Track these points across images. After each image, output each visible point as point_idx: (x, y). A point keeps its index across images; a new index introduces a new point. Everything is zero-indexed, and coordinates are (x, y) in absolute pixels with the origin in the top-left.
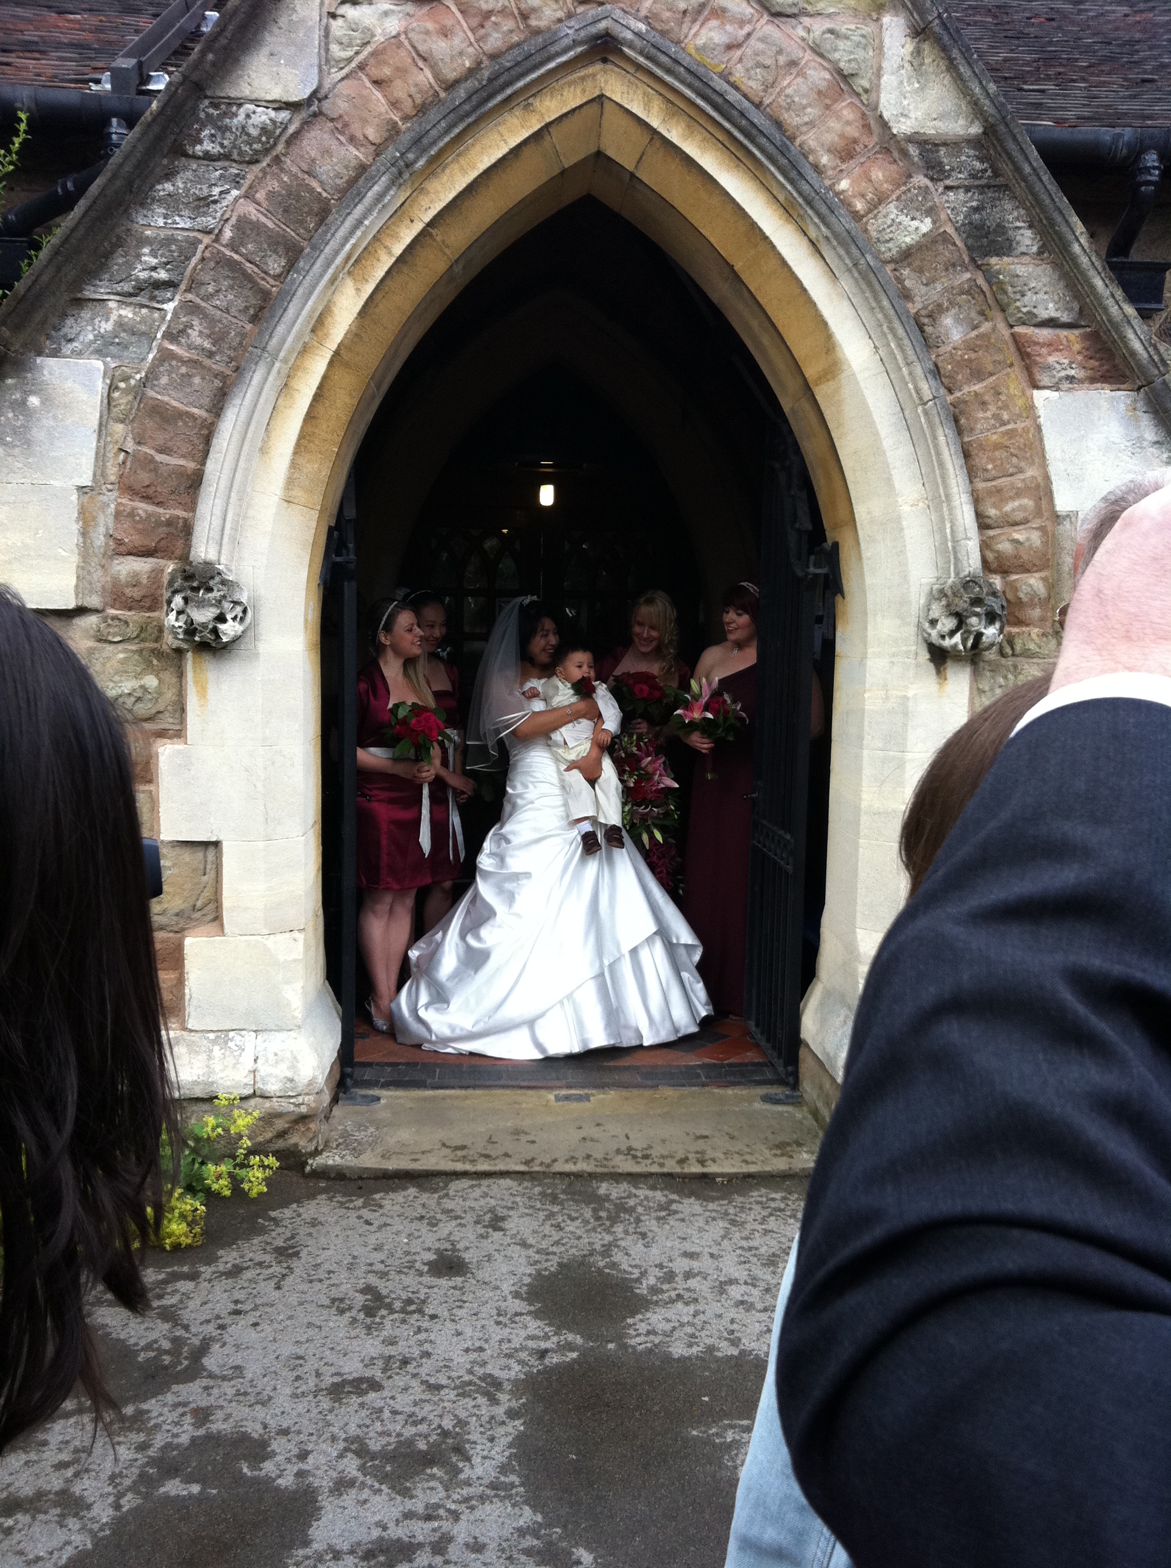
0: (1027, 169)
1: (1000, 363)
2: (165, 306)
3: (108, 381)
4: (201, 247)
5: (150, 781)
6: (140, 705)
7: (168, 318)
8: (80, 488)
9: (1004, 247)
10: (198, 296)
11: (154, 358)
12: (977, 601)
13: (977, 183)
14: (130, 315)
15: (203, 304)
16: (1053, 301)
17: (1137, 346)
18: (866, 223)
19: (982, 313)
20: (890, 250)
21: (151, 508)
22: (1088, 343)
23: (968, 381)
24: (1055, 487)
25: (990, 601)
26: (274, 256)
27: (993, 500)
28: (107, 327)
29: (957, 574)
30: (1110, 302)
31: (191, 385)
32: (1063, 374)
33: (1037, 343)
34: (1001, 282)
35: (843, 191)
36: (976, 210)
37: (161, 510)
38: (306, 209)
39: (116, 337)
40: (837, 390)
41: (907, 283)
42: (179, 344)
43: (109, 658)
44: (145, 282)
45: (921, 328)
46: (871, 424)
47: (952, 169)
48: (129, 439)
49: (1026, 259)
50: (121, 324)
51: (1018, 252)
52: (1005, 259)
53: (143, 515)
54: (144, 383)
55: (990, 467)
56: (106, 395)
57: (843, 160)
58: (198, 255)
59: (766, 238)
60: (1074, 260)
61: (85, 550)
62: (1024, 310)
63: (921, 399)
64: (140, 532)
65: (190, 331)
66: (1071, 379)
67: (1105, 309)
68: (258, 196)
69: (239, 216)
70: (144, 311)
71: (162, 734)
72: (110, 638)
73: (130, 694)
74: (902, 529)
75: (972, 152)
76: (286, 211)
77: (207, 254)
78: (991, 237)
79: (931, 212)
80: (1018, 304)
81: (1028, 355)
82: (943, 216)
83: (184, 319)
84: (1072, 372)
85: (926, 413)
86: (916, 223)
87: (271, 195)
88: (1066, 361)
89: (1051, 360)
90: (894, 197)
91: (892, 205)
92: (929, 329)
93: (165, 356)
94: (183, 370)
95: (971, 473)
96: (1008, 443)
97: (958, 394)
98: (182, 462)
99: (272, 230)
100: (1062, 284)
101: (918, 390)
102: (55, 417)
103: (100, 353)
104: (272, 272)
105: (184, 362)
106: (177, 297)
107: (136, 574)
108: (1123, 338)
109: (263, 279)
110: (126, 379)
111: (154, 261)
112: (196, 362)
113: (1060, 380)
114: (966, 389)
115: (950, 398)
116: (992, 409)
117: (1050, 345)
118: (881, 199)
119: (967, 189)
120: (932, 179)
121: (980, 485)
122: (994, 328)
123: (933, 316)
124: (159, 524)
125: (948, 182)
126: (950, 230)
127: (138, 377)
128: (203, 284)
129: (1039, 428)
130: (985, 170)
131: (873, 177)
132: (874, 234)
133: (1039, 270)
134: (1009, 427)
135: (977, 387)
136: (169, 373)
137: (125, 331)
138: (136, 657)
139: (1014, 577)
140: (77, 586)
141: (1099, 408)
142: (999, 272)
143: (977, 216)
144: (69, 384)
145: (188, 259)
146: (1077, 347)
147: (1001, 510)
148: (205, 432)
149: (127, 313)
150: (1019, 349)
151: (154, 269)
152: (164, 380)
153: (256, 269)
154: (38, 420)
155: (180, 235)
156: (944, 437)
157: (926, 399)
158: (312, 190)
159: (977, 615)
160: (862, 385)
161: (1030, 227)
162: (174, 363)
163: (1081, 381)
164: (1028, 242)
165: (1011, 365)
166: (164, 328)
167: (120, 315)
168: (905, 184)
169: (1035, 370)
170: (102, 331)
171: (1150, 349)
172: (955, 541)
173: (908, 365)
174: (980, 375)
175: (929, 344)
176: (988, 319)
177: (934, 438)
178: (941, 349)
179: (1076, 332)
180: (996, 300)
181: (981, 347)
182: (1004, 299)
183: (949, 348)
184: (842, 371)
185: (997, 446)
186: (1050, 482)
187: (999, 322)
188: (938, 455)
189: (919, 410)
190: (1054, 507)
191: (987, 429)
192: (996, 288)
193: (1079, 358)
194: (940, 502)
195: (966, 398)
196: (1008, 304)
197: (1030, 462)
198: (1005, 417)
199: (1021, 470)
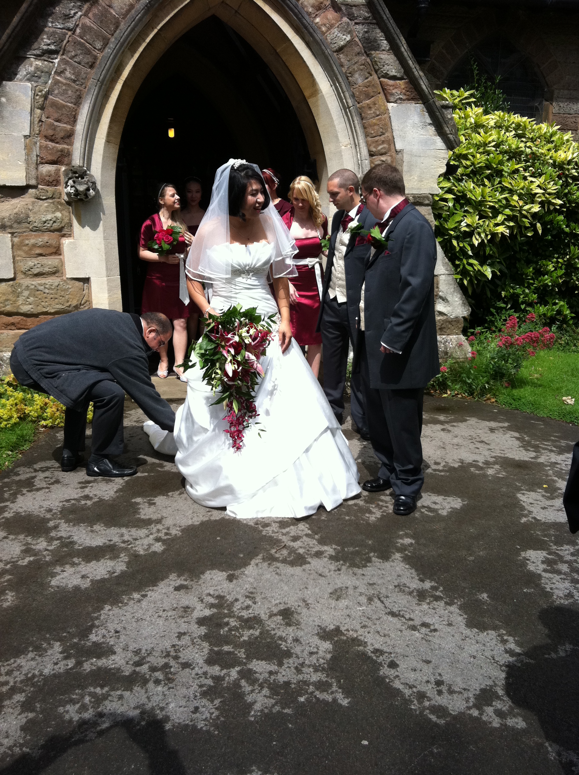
0: (385, 18)
1: (376, 92)
2: (54, 61)
3: (33, 92)
4: (67, 36)
5: (60, 255)
6: (55, 224)
7: (56, 66)
8: (25, 137)
9: (377, 48)
10: (67, 56)
11: (51, 82)
13: (367, 22)
14: (40, 64)
15: (70, 60)
16: (394, 68)
17: (424, 87)
18: (327, 36)
19: (369, 73)
20: (335, 47)
21: (53, 144)
22: (407, 85)
23: (365, 100)
24: (395, 140)
26: (98, 41)
27: (374, 145)
28: (32, 69)
30: (414, 70)
31: (67, 94)
32: (398, 97)
33: (389, 85)
34: (376, 61)
35: (318, 23)
36: (366, 32)
37: (58, 145)
38: (110, 22)
39: (35, 73)
40: (317, 101)
41: (342, 60)
42: (61, 76)
43: (41, 206)
44: (46, 50)
45: (347, 77)
46: (330, 114)
47: (358, 16)
48: (43, 116)
49: (384, 52)
50: (37, 68)
51: (381, 49)
52: (377, 52)
53: (51, 147)
54: (48, 93)
55: (373, 132)
56: (33, 97)
57: (317, 11)
58: (67, 39)
59: (289, 40)
60: (402, 53)
61: (27, 162)
62: (384, 72)
63: (348, 106)
64: (50, 154)
65: (65, 72)
66: (401, 99)
67: (413, 73)
68: (89, 15)
69: (82, 24)
70: (46, 63)
71: (64, 236)
72: (41, 197)
73: (51, 220)
74: (342, 156)
75: (364, 9)
76: (101, 22)
77: (70, 39)
78: (372, 43)
79: (350, 32)
80: (382, 70)
81: (385, 89)
82: (354, 34)
83: (63, 67)
84: (401, 96)
85: (350, 111)
86: (344, 37)
87: (95, 15)
88: (399, 92)
89: (394, 91)
90: (336, 26)
91: (336, 29)
92: (350, 78)
93: (56, 82)
94: (64, 88)
95: (367, 135)
96: (378, 123)
97: (361, 104)
98: (65, 125)
99: (96, 30)
100: (398, 62)
101: (347, 102)
102: (13, 107)
103: (29, 80)
104: (97, 48)
105: (65, 84)
106: (59, 57)
107: (50, 171)
108: (419, 85)
109: (94, 51)
110: (41, 91)
111: (49, 42)
112: (69, 84)
113: (397, 99)
114: (364, 102)
116: (373, 110)
117: (393, 86)
118: (332, 26)
119: (363, 24)
120: (350, 20)
121: (369, 139)
122: (373, 79)
123: (352, 74)
124: (58, 151)
125: (356, 21)
126: (357, 39)
127: (45, 90)
128: (69, 52)
129: (390, 117)
130: (369, 17)
131: (329, 18)
132: (329, 40)
133: (389, 57)
134: (380, 117)
135: (368, 101)
136: (58, 89)
137: (38, 71)
138: (52, 205)
140: (26, 176)
141: (411, 110)
142: (375, 57)
143: (367, 35)
144: (17, 93)
145: (62, 41)
146: (403, 87)
147: (376, 148)
148: (74, 113)
149: (39, 63)
150: (382, 87)
151: (49, 45)
152: (56, 92)
153: (90, 46)
154: (6, 108)
155: (59, 31)
156: (357, 121)
157: (350, 106)
158: (111, 14)
160: (326, 99)
161: (386, 40)
162: (60, 85)
163: (404, 100)
164: (385, 46)
165: (379, 93)
166: (54, 70)
167: (36, 64)
168: (340, 21)
169: (388, 95)
170: (29, 70)
171: (429, 89)
172: (361, 161)
173: (343, 93)
174: (369, 97)
175: (350, 84)
176: (371, 75)
177: (353, 121)
178: (355, 87)
179: (403, 81)
180: (374, 68)
181: (369, 86)
182: (377, 68)
183: (357, 86)
184: (319, 94)
185: (375, 124)
186: (394, 138)
187: (375, 76)
188: (355, 127)
189: (348, 110)
190: (395, 147)
191: (372, 118)
192: (374, 63)
193: (404, 91)
194: (356, 146)
195: (364, 105)
196: (378, 70)
197: (387, 130)
198: (378, 113)
199: (384, 134)
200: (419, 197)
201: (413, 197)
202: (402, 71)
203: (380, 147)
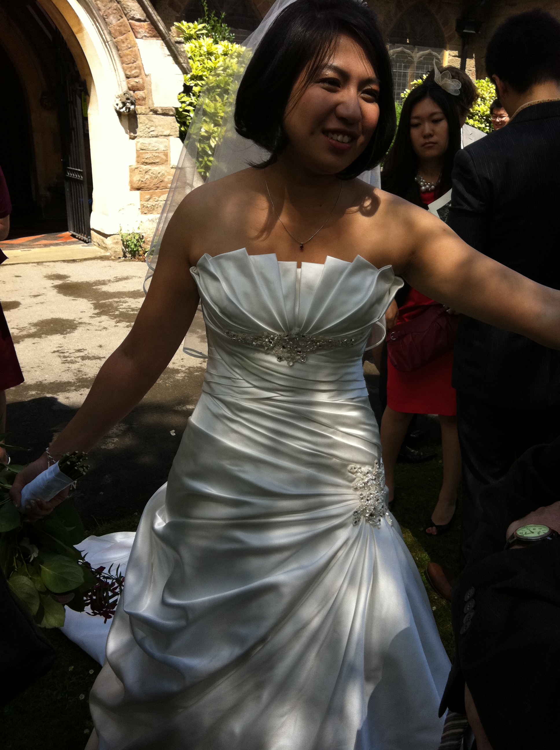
1: (126, 30)
12: (128, 99)
16: (138, 13)
17: (161, 28)
19: (120, 16)
22: (149, 26)
23: (119, 36)
25: (131, 98)
27: (129, 70)
29: (122, 91)
30: (153, 15)
32: (143, 35)
33: (136, 26)
34: (124, 7)
40: (83, 35)
41: (99, 5)
45: (104, 19)
55: (127, 60)
62: (132, 16)
63: (107, 40)
66: (146, 36)
67: (152, 17)
80: (130, 14)
81: (134, 29)
84: (146, 34)
85: (109, 44)
88: (144, 31)
89: (140, 30)
92: (106, 20)
95: (122, 63)
96: (130, 54)
97: (116, 39)
100: (141, 8)
101: (106, 38)
108: (158, 26)
114: (118, 38)
115: (114, 40)
116: (126, 44)
117: (139, 26)
121: (125, 65)
122: (124, 21)
123: (107, 16)
129: (139, 49)
134: (131, 49)
135: (121, 37)
139: (136, 92)
141: (154, 45)
142: (123, 4)
146: (146, 27)
147: (131, 72)
150: (131, 27)
156: (114, 51)
157: (108, 41)
159: (129, 103)
160: (90, 34)
163: (148, 37)
165: (129, 31)
169: (136, 33)
171: (165, 29)
172: (121, 82)
173: (102, 31)
174: (122, 34)
175: (107, 24)
176: (122, 18)
177: (112, 52)
178: (111, 26)
179: (146, 23)
180: (124, 12)
181: (121, 26)
182: (126, 12)
183: (112, 26)
184: (84, 31)
185: (128, 55)
186: (143, 65)
187: (125, 19)
188: (113, 57)
189: (107, 44)
190: (145, 72)
191: (125, 50)
192: (124, 9)
193: (147, 30)
194: (115, 70)
195: (119, 40)
196: (127, 14)
197: (137, 60)
198: (130, 46)
199: (135, 62)
200: (165, 109)
201: (162, 109)
202: (145, 15)
203: (133, 72)
